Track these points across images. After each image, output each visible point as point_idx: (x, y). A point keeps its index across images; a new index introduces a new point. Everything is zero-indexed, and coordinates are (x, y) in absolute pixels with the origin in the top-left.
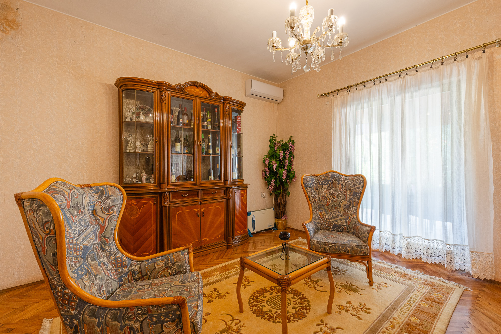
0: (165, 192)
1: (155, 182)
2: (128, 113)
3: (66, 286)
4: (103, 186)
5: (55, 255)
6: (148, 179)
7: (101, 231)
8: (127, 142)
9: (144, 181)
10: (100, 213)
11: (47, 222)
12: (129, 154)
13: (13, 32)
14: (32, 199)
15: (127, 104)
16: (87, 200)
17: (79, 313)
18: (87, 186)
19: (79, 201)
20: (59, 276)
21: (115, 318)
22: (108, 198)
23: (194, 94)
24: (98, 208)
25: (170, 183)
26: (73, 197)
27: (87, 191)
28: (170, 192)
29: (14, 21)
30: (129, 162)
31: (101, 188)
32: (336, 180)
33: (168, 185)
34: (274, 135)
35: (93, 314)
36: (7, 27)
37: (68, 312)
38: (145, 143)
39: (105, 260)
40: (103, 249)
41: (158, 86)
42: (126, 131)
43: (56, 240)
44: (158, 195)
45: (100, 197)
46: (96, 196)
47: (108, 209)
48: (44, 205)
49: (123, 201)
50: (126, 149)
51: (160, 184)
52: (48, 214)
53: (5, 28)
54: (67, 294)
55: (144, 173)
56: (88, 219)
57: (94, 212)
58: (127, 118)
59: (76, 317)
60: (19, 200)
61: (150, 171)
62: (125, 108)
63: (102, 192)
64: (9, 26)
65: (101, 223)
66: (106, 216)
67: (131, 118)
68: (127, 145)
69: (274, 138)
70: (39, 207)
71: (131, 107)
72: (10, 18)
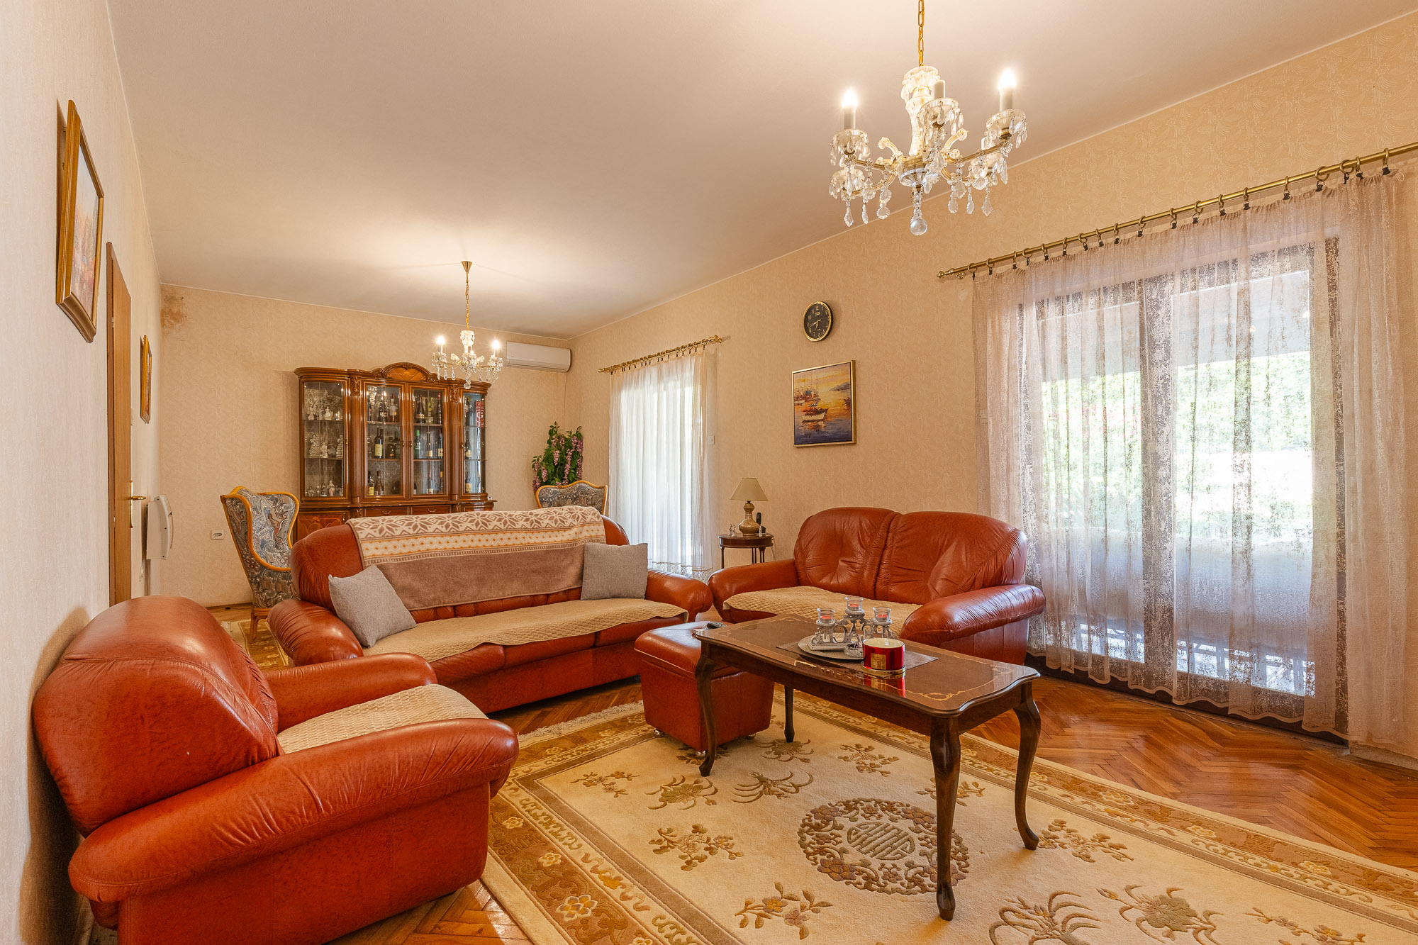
0: (357, 508)
1: (345, 496)
2: (311, 409)
3: (252, 555)
4: (277, 495)
5: (246, 533)
6: (337, 492)
7: (275, 533)
8: (310, 444)
9: (332, 495)
10: (274, 517)
11: (242, 512)
12: (312, 461)
13: (177, 325)
14: (232, 499)
15: (311, 395)
16: (264, 505)
17: (261, 574)
18: (264, 494)
19: (258, 504)
20: (248, 548)
21: (284, 578)
22: (281, 505)
23: (402, 379)
24: (273, 513)
25: (366, 497)
26: (254, 501)
27: (264, 498)
28: (364, 508)
29: (178, 313)
30: (313, 469)
31: (276, 496)
32: (582, 493)
33: (363, 499)
34: (556, 423)
35: (269, 575)
36: (172, 321)
37: (253, 573)
38: (333, 444)
39: (279, 555)
40: (277, 547)
41: (349, 374)
42: (309, 431)
43: (247, 523)
44: (349, 511)
45: (274, 504)
46: (271, 503)
47: (282, 515)
48: (241, 502)
49: (296, 508)
50: (309, 454)
51: (351, 497)
52: (242, 507)
53: (170, 323)
54: (252, 560)
55: (331, 485)
56: (265, 521)
57: (270, 516)
58: (309, 415)
59: (259, 576)
60: (223, 499)
61: (338, 483)
62: (307, 401)
63: (277, 500)
64: (175, 320)
65: (276, 525)
66: (279, 520)
67: (315, 416)
68: (310, 449)
69: (555, 429)
70: (237, 503)
71: (315, 399)
72: (175, 310)
